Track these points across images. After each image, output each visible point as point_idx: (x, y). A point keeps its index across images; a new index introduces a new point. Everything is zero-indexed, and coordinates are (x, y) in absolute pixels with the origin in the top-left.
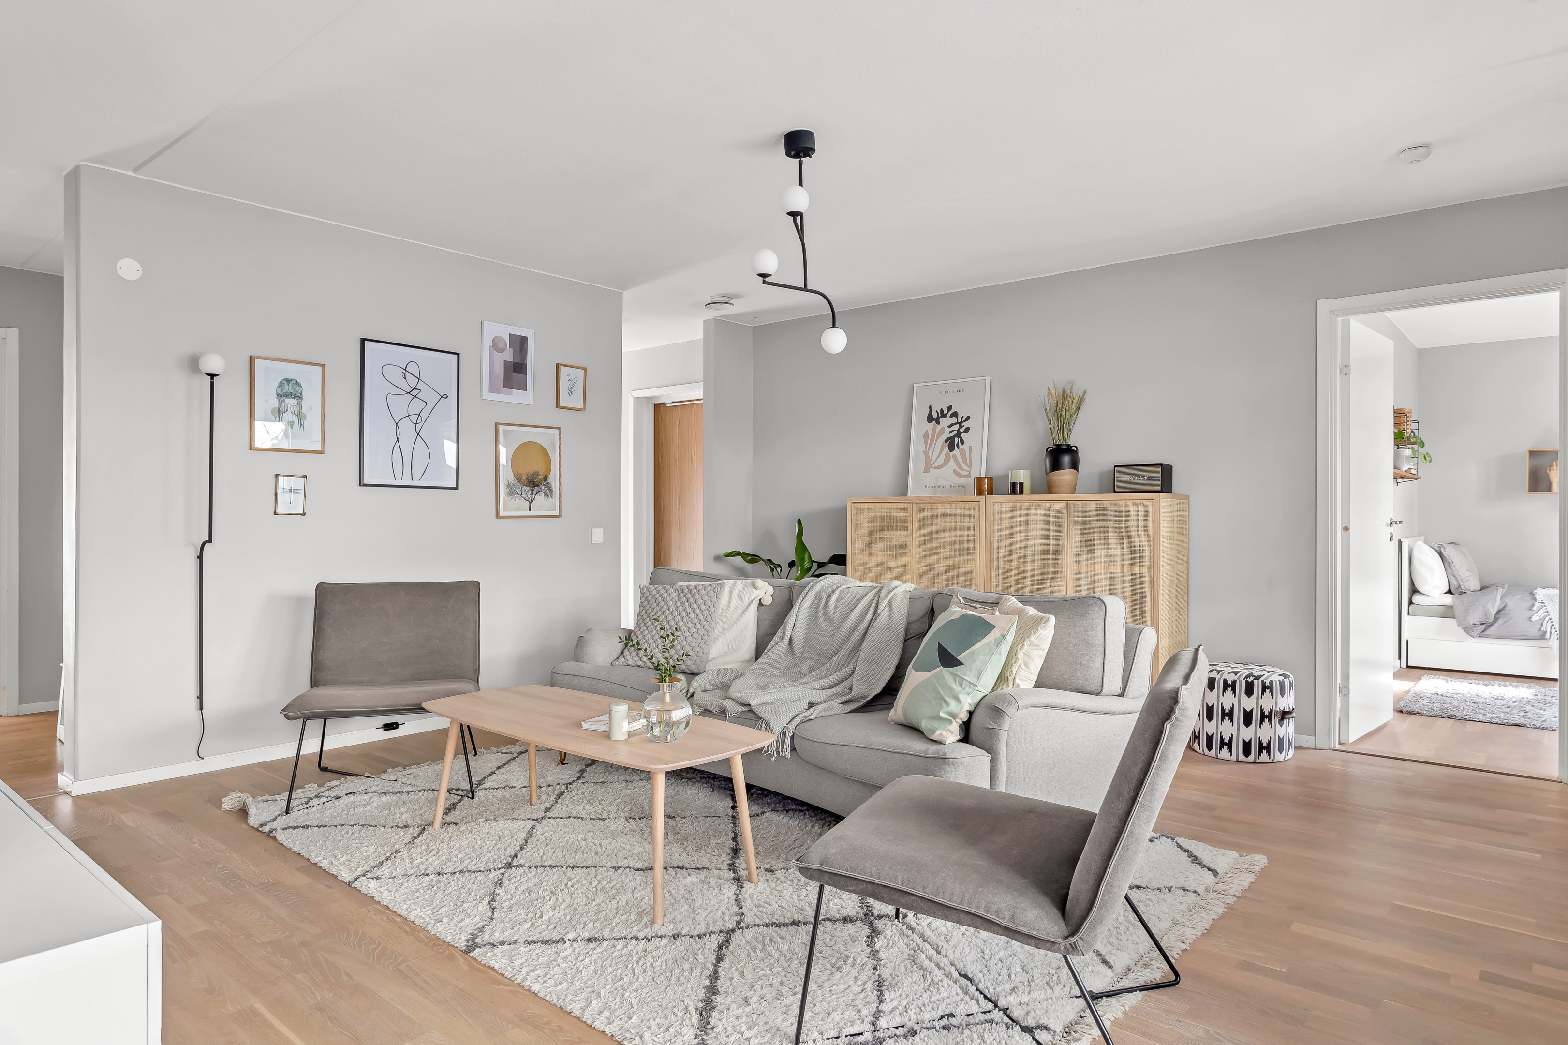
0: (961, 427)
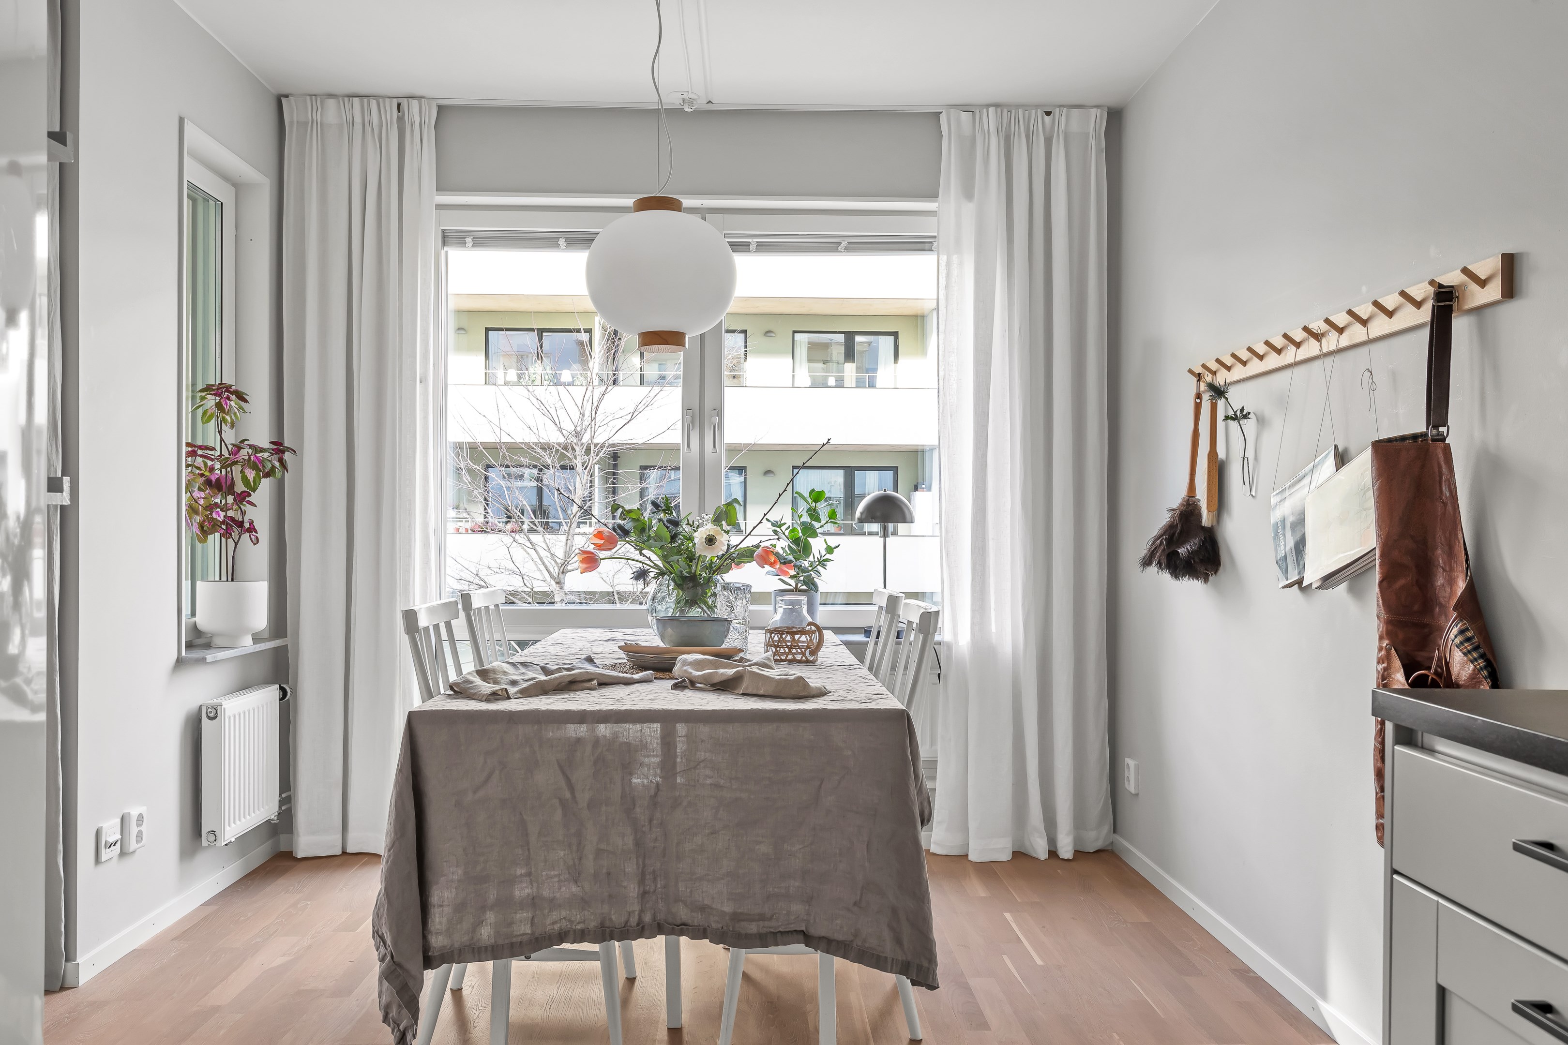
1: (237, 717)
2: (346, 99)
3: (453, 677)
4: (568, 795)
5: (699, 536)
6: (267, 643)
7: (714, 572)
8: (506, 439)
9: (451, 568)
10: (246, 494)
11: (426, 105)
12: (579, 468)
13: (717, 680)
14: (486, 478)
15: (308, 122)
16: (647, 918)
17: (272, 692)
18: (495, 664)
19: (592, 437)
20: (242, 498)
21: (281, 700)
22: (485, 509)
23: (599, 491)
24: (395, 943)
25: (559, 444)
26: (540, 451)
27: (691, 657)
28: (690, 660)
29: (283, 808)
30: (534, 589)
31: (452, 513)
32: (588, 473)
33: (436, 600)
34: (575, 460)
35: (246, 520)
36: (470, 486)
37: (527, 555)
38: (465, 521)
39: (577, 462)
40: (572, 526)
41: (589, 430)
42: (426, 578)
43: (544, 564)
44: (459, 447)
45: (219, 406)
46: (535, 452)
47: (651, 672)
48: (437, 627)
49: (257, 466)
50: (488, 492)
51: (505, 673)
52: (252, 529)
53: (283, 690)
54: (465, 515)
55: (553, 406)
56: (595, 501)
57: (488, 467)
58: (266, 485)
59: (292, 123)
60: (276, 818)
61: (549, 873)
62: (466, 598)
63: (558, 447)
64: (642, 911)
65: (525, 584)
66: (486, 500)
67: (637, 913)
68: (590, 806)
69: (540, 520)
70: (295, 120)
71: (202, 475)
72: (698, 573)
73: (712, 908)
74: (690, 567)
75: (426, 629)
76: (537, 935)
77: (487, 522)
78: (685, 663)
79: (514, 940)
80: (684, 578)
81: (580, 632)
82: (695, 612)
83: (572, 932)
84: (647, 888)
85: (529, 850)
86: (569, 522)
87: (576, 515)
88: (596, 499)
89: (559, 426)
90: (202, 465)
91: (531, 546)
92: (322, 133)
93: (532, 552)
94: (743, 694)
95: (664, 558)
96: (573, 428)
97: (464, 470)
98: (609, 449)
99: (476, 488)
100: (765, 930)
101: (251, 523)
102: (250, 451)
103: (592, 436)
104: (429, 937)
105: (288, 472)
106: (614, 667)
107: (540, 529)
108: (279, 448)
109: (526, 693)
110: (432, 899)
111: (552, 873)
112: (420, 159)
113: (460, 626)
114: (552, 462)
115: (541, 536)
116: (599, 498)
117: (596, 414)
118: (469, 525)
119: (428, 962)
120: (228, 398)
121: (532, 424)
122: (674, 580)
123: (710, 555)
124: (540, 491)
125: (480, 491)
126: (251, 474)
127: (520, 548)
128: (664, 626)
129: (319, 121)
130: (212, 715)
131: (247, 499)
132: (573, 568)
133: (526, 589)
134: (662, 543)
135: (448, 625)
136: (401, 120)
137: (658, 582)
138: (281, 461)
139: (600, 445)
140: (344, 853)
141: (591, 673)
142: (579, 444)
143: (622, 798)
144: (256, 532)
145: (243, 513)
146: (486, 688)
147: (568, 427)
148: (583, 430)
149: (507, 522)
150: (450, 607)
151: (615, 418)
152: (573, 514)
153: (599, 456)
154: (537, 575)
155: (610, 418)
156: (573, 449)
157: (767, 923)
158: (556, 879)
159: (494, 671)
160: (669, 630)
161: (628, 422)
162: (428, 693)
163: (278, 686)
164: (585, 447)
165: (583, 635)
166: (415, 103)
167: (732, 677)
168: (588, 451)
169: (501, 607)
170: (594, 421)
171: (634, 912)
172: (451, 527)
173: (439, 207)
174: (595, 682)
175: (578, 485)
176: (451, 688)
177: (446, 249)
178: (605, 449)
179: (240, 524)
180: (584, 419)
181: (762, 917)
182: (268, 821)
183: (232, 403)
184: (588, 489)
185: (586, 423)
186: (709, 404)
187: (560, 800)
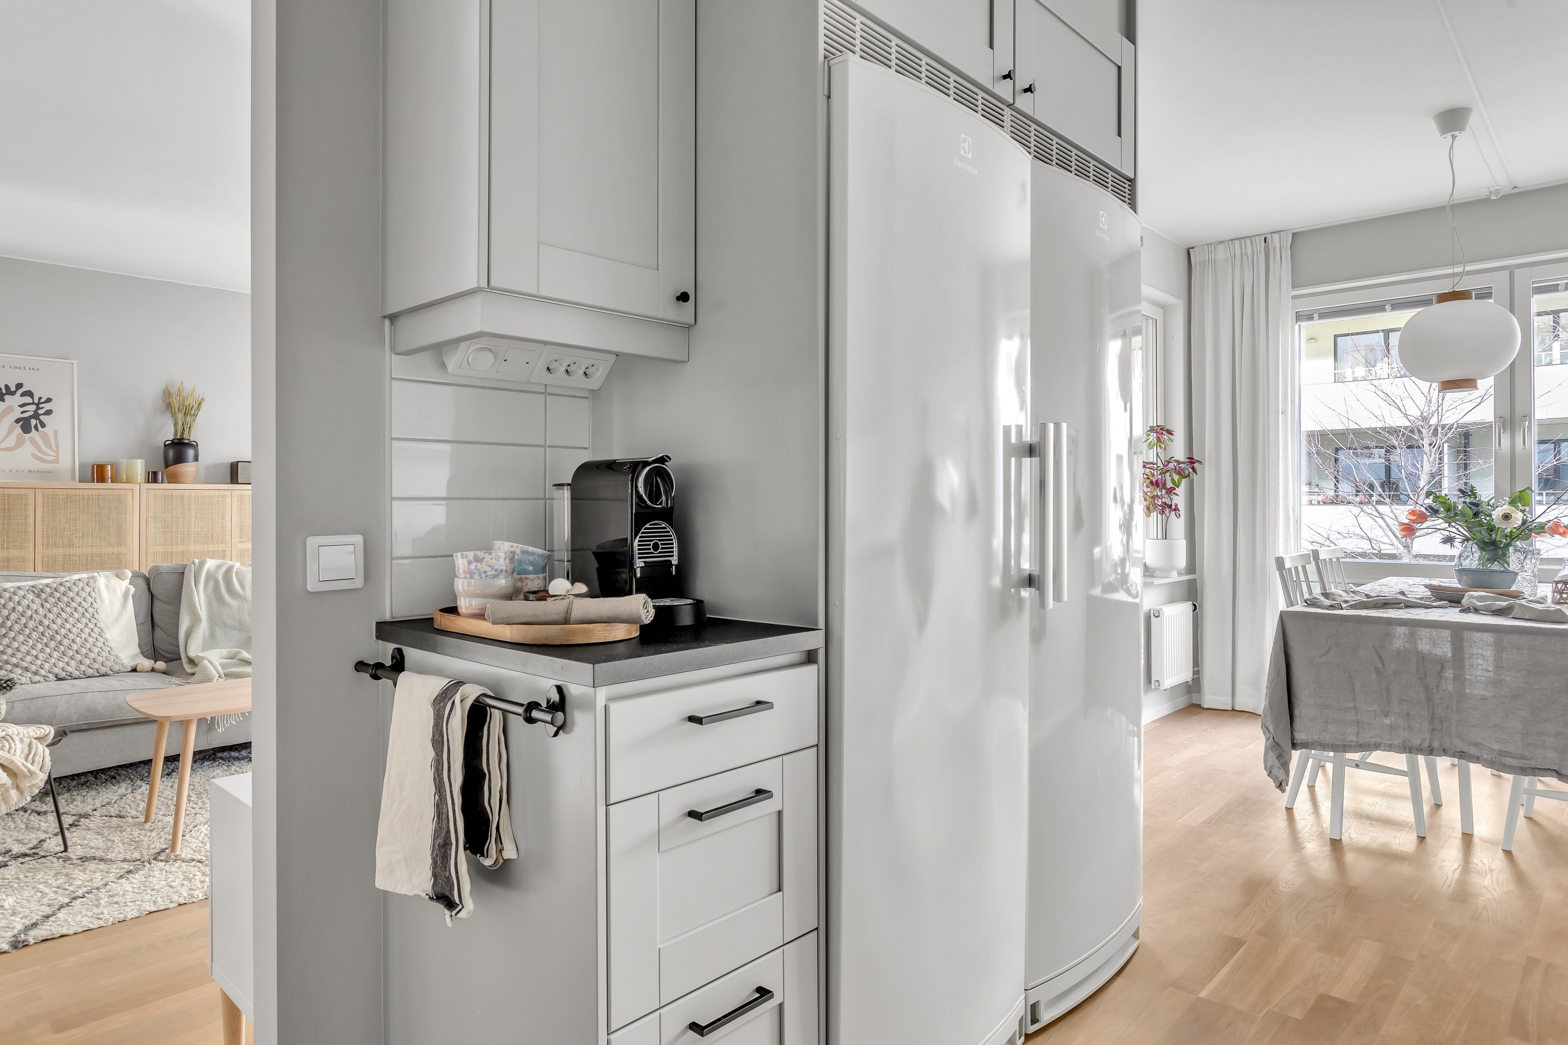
0: (38, 408)
1: (1170, 617)
2: (1230, 242)
3: (1306, 596)
4: (1380, 665)
5: (1497, 514)
6: (1183, 577)
7: (1513, 539)
8: (1353, 426)
9: (1306, 534)
10: (1173, 489)
11: (1285, 236)
12: (1426, 448)
13: (1494, 608)
14: (1336, 460)
15: (1206, 261)
16: (1436, 744)
17: (1188, 606)
18: (1333, 590)
19: (1439, 421)
20: (1170, 491)
21: (1194, 611)
22: (1336, 485)
23: (1449, 468)
24: (1275, 731)
25: (1406, 428)
26: (1387, 435)
27: (1475, 594)
28: (1475, 595)
29: (1195, 677)
30: (1382, 552)
31: (1305, 489)
32: (1435, 452)
33: (1295, 553)
34: (1421, 441)
35: (1173, 504)
36: (1321, 467)
37: (1375, 523)
38: (1317, 495)
39: (1424, 443)
40: (1419, 498)
41: (1436, 415)
42: (1287, 540)
43: (1391, 530)
44: (1311, 435)
45: (1159, 440)
46: (1382, 436)
47: (1446, 602)
48: (1296, 568)
49: (1180, 473)
50: (1338, 472)
51: (1340, 596)
52: (1176, 509)
53: (1194, 605)
54: (1317, 490)
55: (1399, 398)
56: (1445, 475)
57: (1337, 450)
58: (1184, 482)
59: (1196, 263)
60: (1191, 682)
61: (1367, 708)
62: (1316, 553)
63: (1404, 431)
64: (1431, 740)
65: (1372, 547)
66: (1336, 478)
67: (1428, 740)
68: (1394, 674)
69: (1387, 493)
70: (1198, 261)
71: (1148, 478)
72: (1498, 539)
73: (1483, 745)
74: (1491, 535)
75: (1290, 569)
76: (1360, 743)
77: (1337, 496)
78: (1471, 597)
79: (1346, 743)
80: (1486, 543)
81: (1404, 579)
82: (1496, 567)
83: (1383, 744)
84: (1436, 727)
85: (1354, 694)
86: (1417, 495)
87: (1423, 488)
88: (1446, 474)
89: (1404, 412)
90: (1149, 474)
91: (1379, 516)
92: (1215, 269)
93: (1380, 520)
94: (1513, 618)
95: (1469, 530)
96: (1419, 414)
97: (1315, 455)
98: (1458, 430)
99: (1327, 468)
100: (1526, 766)
101: (1176, 506)
102: (1176, 464)
103: (1439, 419)
104: (1294, 733)
105: (1196, 474)
106: (1421, 599)
107: (1387, 500)
108: (1191, 461)
109: (1353, 607)
110: (1295, 712)
111: (1370, 709)
112: (1280, 271)
113: (1311, 568)
114: (1399, 445)
115: (1388, 506)
116: (1449, 472)
117: (1443, 400)
118: (1320, 498)
119: (1294, 746)
120: (1162, 433)
121: (1378, 413)
122: (1476, 544)
123: (1509, 527)
124: (1388, 469)
125: (1330, 471)
126: (1176, 477)
127: (1368, 516)
128: (1460, 574)
129: (1213, 259)
130: (1157, 615)
131: (1173, 491)
132: (1421, 534)
133: (1374, 551)
134: (1466, 519)
135: (1304, 568)
136: (1267, 248)
137: (1464, 546)
138: (1193, 468)
139: (1447, 427)
140: (1233, 710)
141: (1400, 599)
142: (1426, 427)
143: (1417, 670)
144: (1179, 511)
145: (1171, 499)
146: (1328, 602)
147: (1414, 412)
148: (1430, 415)
149: (1357, 495)
150: (1306, 557)
151: (1463, 402)
152: (1421, 488)
153: (1447, 437)
154: (1386, 540)
155: (1459, 402)
156: (1419, 431)
157: (1527, 762)
158: (1373, 713)
159: (1333, 594)
160: (1465, 577)
161: (1478, 405)
162: (1290, 602)
163: (1191, 602)
164: (1432, 430)
165: (1405, 581)
166: (1276, 236)
167: (1505, 607)
168: (1435, 432)
169: (1341, 560)
170: (1441, 407)
171: (1426, 739)
172: (1305, 499)
173: (1294, 297)
174: (1403, 604)
175: (1425, 463)
176: (1306, 602)
177: (1299, 323)
178: (1453, 430)
179: (1170, 506)
180: (1431, 405)
181: (1523, 757)
182: (1187, 682)
183: (1165, 436)
184: (1437, 465)
185: (1434, 408)
186: (1519, 412)
187: (1375, 668)
